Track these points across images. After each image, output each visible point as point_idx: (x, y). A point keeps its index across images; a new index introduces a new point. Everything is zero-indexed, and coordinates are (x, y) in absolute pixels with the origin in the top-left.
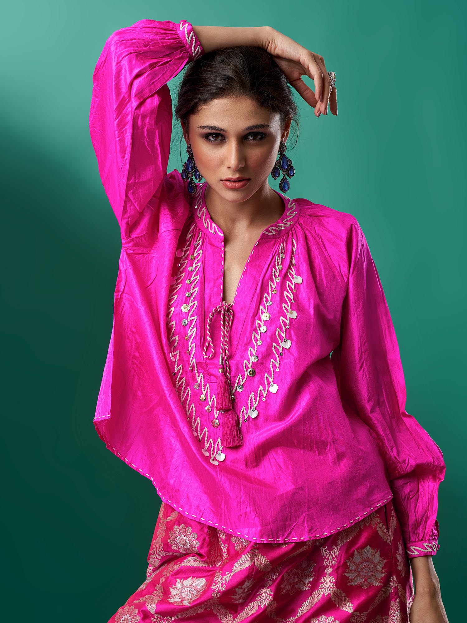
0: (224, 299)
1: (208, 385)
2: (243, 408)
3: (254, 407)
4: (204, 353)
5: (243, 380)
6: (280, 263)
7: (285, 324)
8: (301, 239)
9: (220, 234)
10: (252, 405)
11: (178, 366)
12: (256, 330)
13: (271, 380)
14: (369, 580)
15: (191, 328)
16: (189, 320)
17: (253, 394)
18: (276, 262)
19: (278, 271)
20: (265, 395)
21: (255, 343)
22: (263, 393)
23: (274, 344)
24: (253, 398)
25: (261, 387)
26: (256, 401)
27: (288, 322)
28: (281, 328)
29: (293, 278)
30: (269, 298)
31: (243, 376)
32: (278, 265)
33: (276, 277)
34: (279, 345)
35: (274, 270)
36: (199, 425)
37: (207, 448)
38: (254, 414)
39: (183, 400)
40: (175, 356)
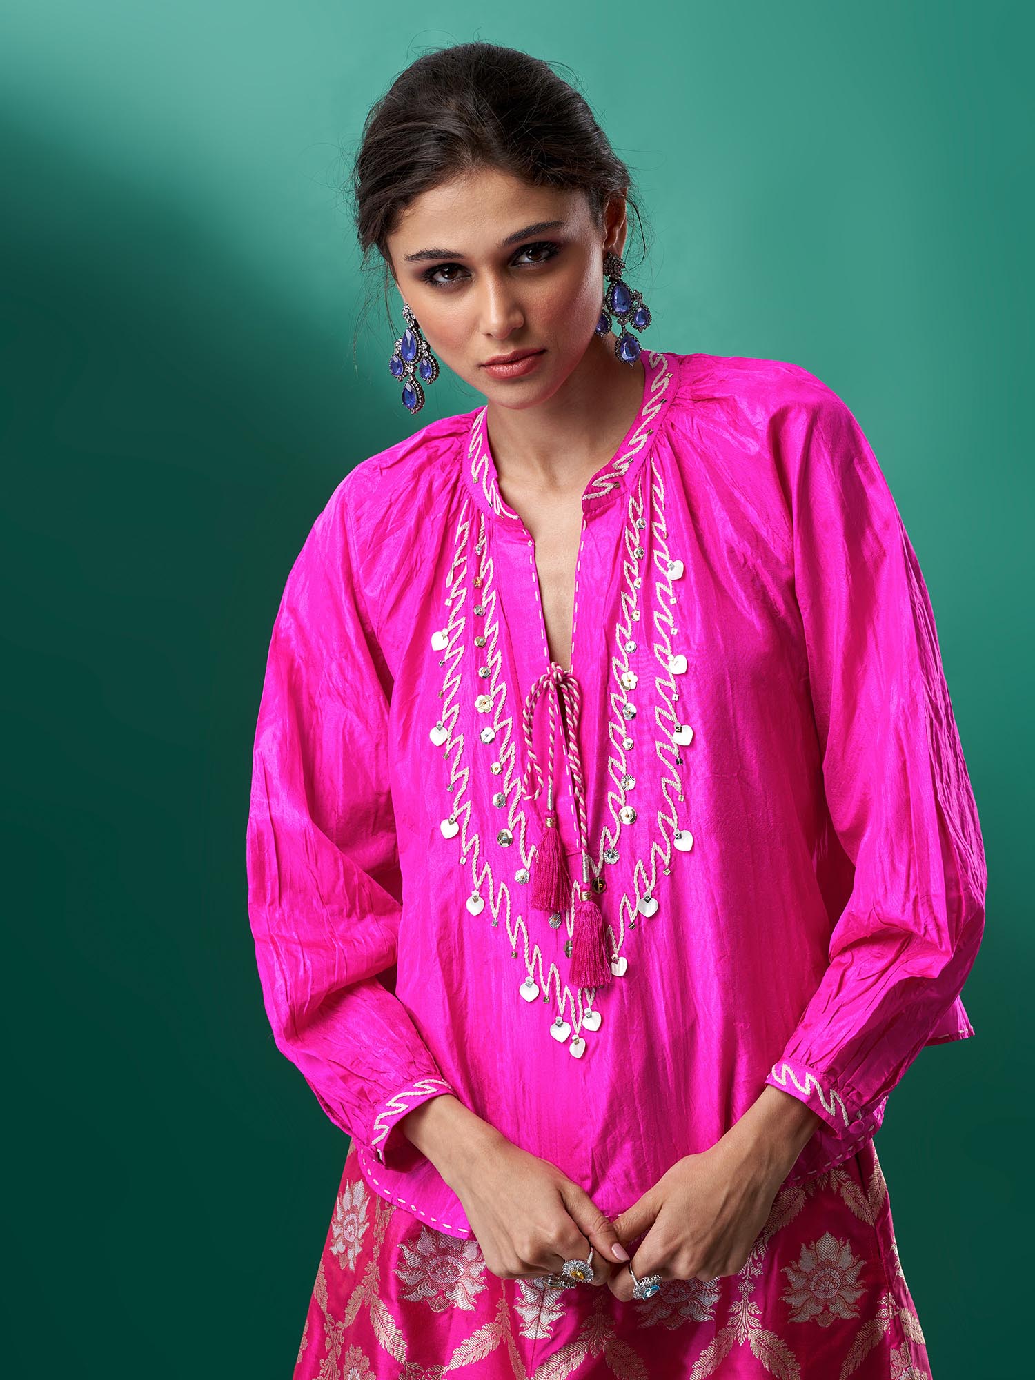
0: (552, 656)
2: (625, 898)
3: (648, 893)
5: (613, 836)
6: (637, 543)
7: (668, 691)
10: (643, 889)
11: (467, 841)
12: (613, 717)
13: (674, 824)
14: (832, 1309)
15: (504, 746)
16: (497, 728)
17: (640, 864)
18: (628, 545)
19: (636, 563)
20: (667, 862)
21: (618, 748)
22: (663, 856)
23: (658, 744)
24: (643, 873)
25: (654, 845)
26: (650, 879)
27: (672, 686)
28: (662, 703)
29: (666, 569)
30: (628, 635)
31: (612, 829)
32: (633, 548)
33: (633, 578)
34: (669, 742)
35: (626, 564)
36: (540, 961)
37: (562, 1012)
38: (650, 909)
39: (495, 913)
40: (459, 820)
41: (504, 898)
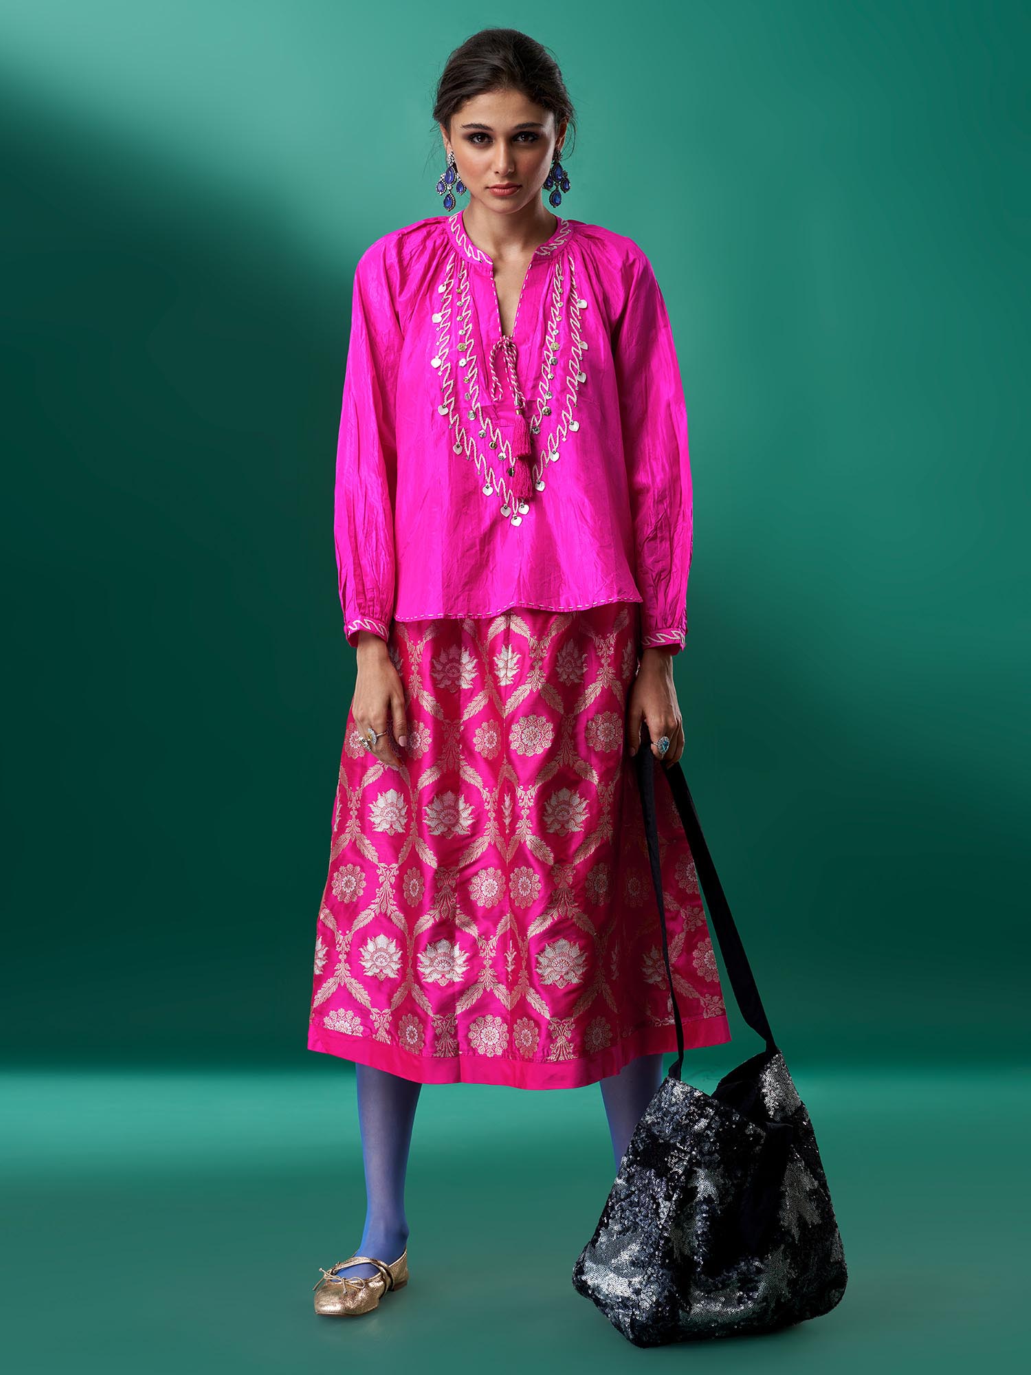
0: (503, 333)
1: (498, 431)
2: (543, 452)
3: (554, 450)
4: (492, 396)
5: (538, 420)
6: (559, 287)
7: (578, 355)
8: (579, 256)
9: (488, 262)
10: (552, 447)
11: (453, 417)
12: (545, 362)
13: (570, 418)
15: (471, 369)
16: (468, 359)
17: (551, 435)
18: (555, 286)
19: (559, 295)
20: (565, 435)
21: (545, 377)
22: (563, 432)
23: (568, 378)
24: (552, 439)
25: (559, 426)
26: (556, 442)
27: (580, 353)
28: (574, 360)
29: (577, 303)
30: (554, 327)
31: (538, 416)
32: (558, 288)
33: (557, 302)
34: (574, 378)
35: (554, 295)
36: (494, 476)
37: (507, 502)
38: (555, 457)
39: (468, 453)
40: (448, 406)
41: (472, 445)
